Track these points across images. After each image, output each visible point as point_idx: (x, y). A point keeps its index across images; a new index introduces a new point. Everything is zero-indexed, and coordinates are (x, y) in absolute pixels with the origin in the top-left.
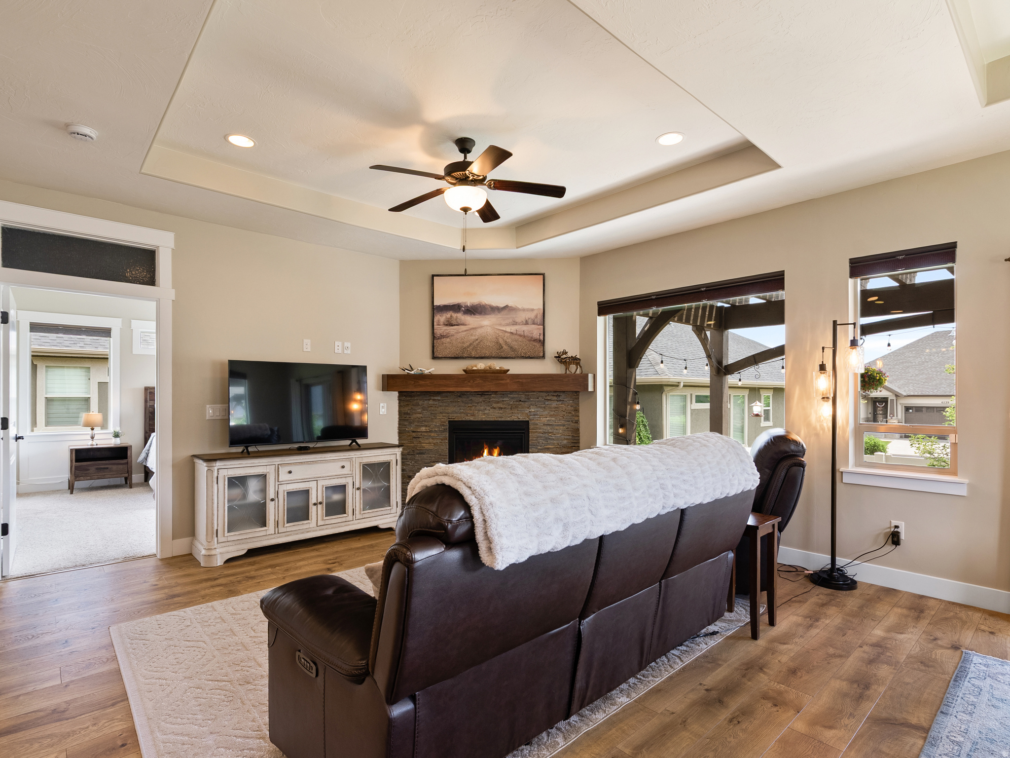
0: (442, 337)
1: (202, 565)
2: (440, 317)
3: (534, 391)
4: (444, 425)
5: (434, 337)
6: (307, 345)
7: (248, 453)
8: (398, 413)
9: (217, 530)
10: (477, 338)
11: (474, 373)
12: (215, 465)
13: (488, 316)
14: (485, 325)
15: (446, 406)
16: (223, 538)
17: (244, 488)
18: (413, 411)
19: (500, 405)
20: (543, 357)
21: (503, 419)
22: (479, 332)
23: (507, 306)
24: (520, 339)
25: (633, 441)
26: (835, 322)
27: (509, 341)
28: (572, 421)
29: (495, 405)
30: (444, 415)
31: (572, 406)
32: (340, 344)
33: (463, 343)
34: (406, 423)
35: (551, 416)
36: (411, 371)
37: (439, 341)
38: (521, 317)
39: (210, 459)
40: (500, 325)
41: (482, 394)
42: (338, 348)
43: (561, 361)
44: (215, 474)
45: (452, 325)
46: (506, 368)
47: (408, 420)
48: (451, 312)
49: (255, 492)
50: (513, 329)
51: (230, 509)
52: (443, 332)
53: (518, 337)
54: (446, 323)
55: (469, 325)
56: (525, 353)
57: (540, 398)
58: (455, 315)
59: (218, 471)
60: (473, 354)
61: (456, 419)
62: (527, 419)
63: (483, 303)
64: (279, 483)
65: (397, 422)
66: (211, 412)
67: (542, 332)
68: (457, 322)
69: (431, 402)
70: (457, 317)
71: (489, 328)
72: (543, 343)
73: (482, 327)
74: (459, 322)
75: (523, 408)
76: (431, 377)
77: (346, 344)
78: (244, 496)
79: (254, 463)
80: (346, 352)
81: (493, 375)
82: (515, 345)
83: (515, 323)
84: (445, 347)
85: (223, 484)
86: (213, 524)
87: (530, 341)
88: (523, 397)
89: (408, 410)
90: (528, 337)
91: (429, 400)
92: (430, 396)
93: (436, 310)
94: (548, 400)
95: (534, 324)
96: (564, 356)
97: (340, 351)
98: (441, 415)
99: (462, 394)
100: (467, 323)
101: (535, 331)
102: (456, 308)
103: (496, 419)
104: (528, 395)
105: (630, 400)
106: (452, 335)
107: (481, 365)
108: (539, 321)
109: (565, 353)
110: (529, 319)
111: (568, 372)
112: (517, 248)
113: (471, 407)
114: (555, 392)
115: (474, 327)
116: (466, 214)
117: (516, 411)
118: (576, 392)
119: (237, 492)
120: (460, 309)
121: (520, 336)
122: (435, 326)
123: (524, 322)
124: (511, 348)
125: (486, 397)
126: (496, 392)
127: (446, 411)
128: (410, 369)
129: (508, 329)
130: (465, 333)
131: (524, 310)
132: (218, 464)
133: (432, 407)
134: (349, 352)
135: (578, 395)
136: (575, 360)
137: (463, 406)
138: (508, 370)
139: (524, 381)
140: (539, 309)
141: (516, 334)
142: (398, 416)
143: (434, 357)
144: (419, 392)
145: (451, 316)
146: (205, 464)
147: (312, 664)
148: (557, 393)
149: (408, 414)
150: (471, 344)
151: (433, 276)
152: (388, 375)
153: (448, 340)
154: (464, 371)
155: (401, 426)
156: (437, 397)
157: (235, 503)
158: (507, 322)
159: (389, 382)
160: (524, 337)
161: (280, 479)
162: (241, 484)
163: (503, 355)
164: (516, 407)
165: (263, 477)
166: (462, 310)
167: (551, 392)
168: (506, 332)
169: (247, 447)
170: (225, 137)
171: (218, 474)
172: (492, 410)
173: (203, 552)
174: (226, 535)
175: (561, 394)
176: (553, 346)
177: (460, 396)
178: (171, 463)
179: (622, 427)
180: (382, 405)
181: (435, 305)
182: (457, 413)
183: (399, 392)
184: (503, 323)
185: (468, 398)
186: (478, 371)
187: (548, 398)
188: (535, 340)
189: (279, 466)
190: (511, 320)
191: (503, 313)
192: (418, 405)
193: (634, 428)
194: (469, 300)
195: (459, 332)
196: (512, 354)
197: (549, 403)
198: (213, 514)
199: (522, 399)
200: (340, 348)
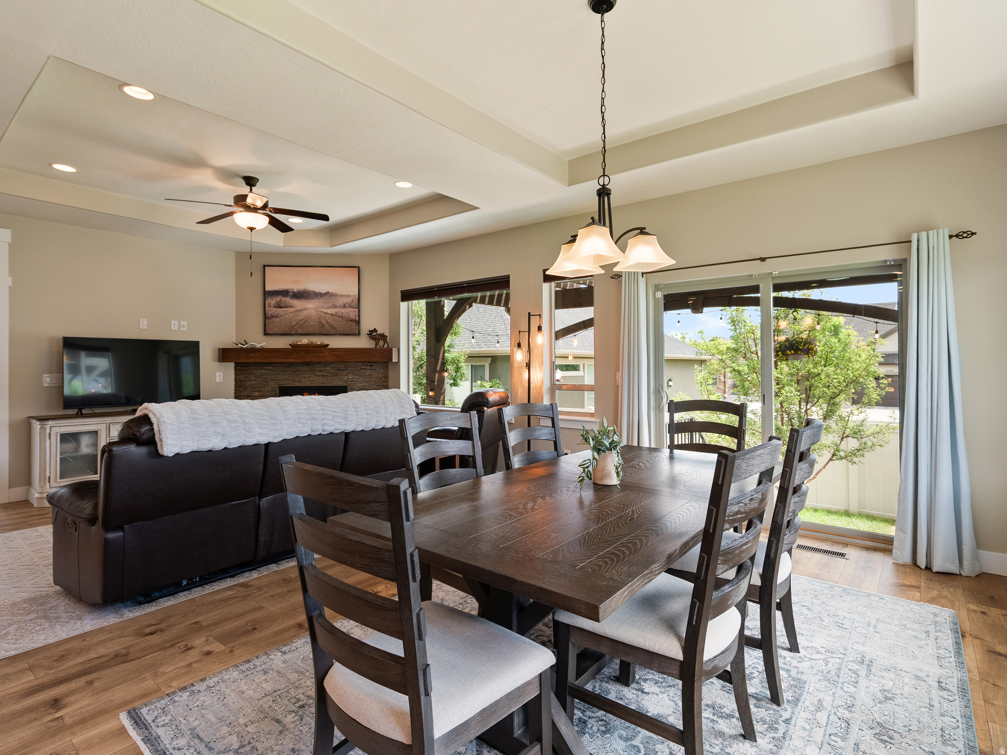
0: (273, 317)
1: (35, 506)
2: (271, 301)
3: (351, 362)
4: (274, 390)
5: (265, 317)
6: (144, 324)
7: (82, 414)
8: (234, 380)
9: (49, 477)
10: (302, 318)
11: (298, 347)
12: (47, 423)
13: (312, 301)
14: (310, 307)
15: (276, 374)
16: (56, 483)
17: (76, 442)
18: (248, 379)
19: (323, 373)
20: (359, 334)
21: (325, 385)
22: (305, 313)
23: (328, 293)
24: (340, 319)
25: (442, 402)
26: (529, 313)
27: (330, 321)
28: (383, 386)
29: (318, 373)
30: (275, 382)
31: (382, 374)
32: (176, 322)
33: (291, 322)
34: (241, 389)
35: (366, 382)
36: (244, 345)
37: (270, 320)
38: (341, 301)
39: (42, 419)
40: (323, 307)
41: (308, 364)
42: (174, 326)
43: (372, 338)
44: (48, 431)
45: (281, 308)
46: (326, 343)
47: (243, 386)
48: (280, 296)
49: (87, 446)
50: (333, 311)
51: (62, 460)
52: (273, 313)
53: (338, 318)
54: (276, 306)
55: (295, 307)
56: (344, 331)
57: (356, 368)
58: (283, 299)
59: (51, 429)
60: (300, 331)
61: (285, 386)
62: (346, 385)
63: (308, 290)
64: (110, 438)
65: (234, 389)
66: (47, 380)
67: (357, 314)
68: (286, 305)
69: (263, 371)
70: (285, 300)
71: (313, 310)
72: (358, 322)
73: (307, 309)
74: (287, 305)
75: (342, 375)
76: (262, 350)
77: (182, 323)
78: (77, 449)
79: (85, 422)
80: (182, 329)
81: (314, 349)
82: (335, 324)
83: (335, 307)
84: (273, 326)
85: (56, 440)
86: (45, 472)
87: (347, 321)
88: (342, 367)
89: (243, 378)
90: (345, 317)
91: (262, 369)
92: (263, 366)
93: (267, 294)
94: (363, 369)
95: (350, 307)
96: (375, 334)
97: (176, 329)
98: (272, 382)
99: (291, 364)
100: (294, 306)
101: (352, 313)
102: (285, 293)
103: (319, 385)
104: (347, 365)
105: (438, 369)
106: (282, 316)
107: (305, 341)
108: (354, 305)
109: (375, 330)
110: (346, 303)
111: (378, 347)
112: (331, 247)
113: (298, 375)
114: (369, 362)
115: (300, 309)
116: (251, 231)
117: (336, 379)
118: (386, 362)
119: (70, 446)
120: (288, 294)
121: (339, 316)
122: (266, 308)
123: (343, 306)
124: (332, 326)
125: (311, 366)
126: (319, 363)
127: (277, 379)
128: (244, 343)
129: (329, 311)
130: (293, 314)
131: (342, 296)
132: (51, 423)
133: (264, 375)
134: (185, 329)
135: (388, 365)
136: (383, 337)
137: (292, 375)
138: (328, 345)
139: (340, 353)
140: (355, 295)
141: (336, 315)
142: (234, 383)
143: (266, 334)
144: (252, 363)
145: (281, 300)
146: (38, 423)
147: (74, 525)
148: (371, 364)
149: (242, 381)
150: (297, 323)
151: (264, 266)
152: (223, 349)
153: (278, 319)
154: (290, 345)
155: (237, 392)
156: (268, 367)
157: (67, 455)
158: (327, 305)
159: (225, 355)
160: (343, 317)
161: (111, 435)
162: (73, 439)
163: (325, 332)
164: (337, 375)
165: (95, 433)
166: (290, 295)
167: (365, 362)
168: (327, 313)
169: (80, 410)
170: (50, 165)
171: (50, 431)
172: (316, 378)
173: (37, 495)
174: (58, 481)
175: (374, 364)
176: (367, 325)
177: (288, 366)
178: (7, 424)
179: (431, 390)
180: (218, 374)
181: (266, 290)
182: (286, 380)
183: (235, 363)
184: (325, 306)
185: (295, 367)
186: (302, 346)
187: (363, 367)
188: (352, 320)
189: (111, 425)
190: (331, 304)
191: (324, 298)
192: (252, 374)
193: (443, 392)
194: (296, 287)
195: (288, 313)
196: (332, 332)
197: (364, 371)
198: (45, 464)
199: (341, 369)
200: (176, 326)
